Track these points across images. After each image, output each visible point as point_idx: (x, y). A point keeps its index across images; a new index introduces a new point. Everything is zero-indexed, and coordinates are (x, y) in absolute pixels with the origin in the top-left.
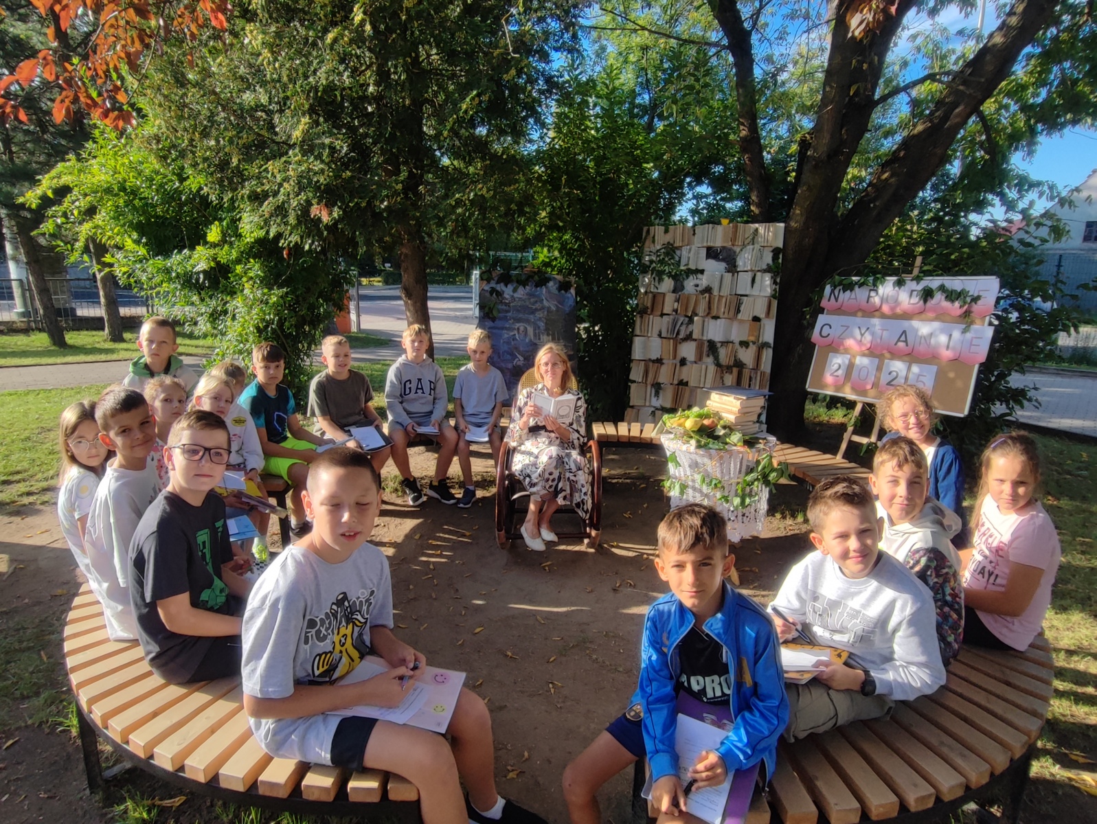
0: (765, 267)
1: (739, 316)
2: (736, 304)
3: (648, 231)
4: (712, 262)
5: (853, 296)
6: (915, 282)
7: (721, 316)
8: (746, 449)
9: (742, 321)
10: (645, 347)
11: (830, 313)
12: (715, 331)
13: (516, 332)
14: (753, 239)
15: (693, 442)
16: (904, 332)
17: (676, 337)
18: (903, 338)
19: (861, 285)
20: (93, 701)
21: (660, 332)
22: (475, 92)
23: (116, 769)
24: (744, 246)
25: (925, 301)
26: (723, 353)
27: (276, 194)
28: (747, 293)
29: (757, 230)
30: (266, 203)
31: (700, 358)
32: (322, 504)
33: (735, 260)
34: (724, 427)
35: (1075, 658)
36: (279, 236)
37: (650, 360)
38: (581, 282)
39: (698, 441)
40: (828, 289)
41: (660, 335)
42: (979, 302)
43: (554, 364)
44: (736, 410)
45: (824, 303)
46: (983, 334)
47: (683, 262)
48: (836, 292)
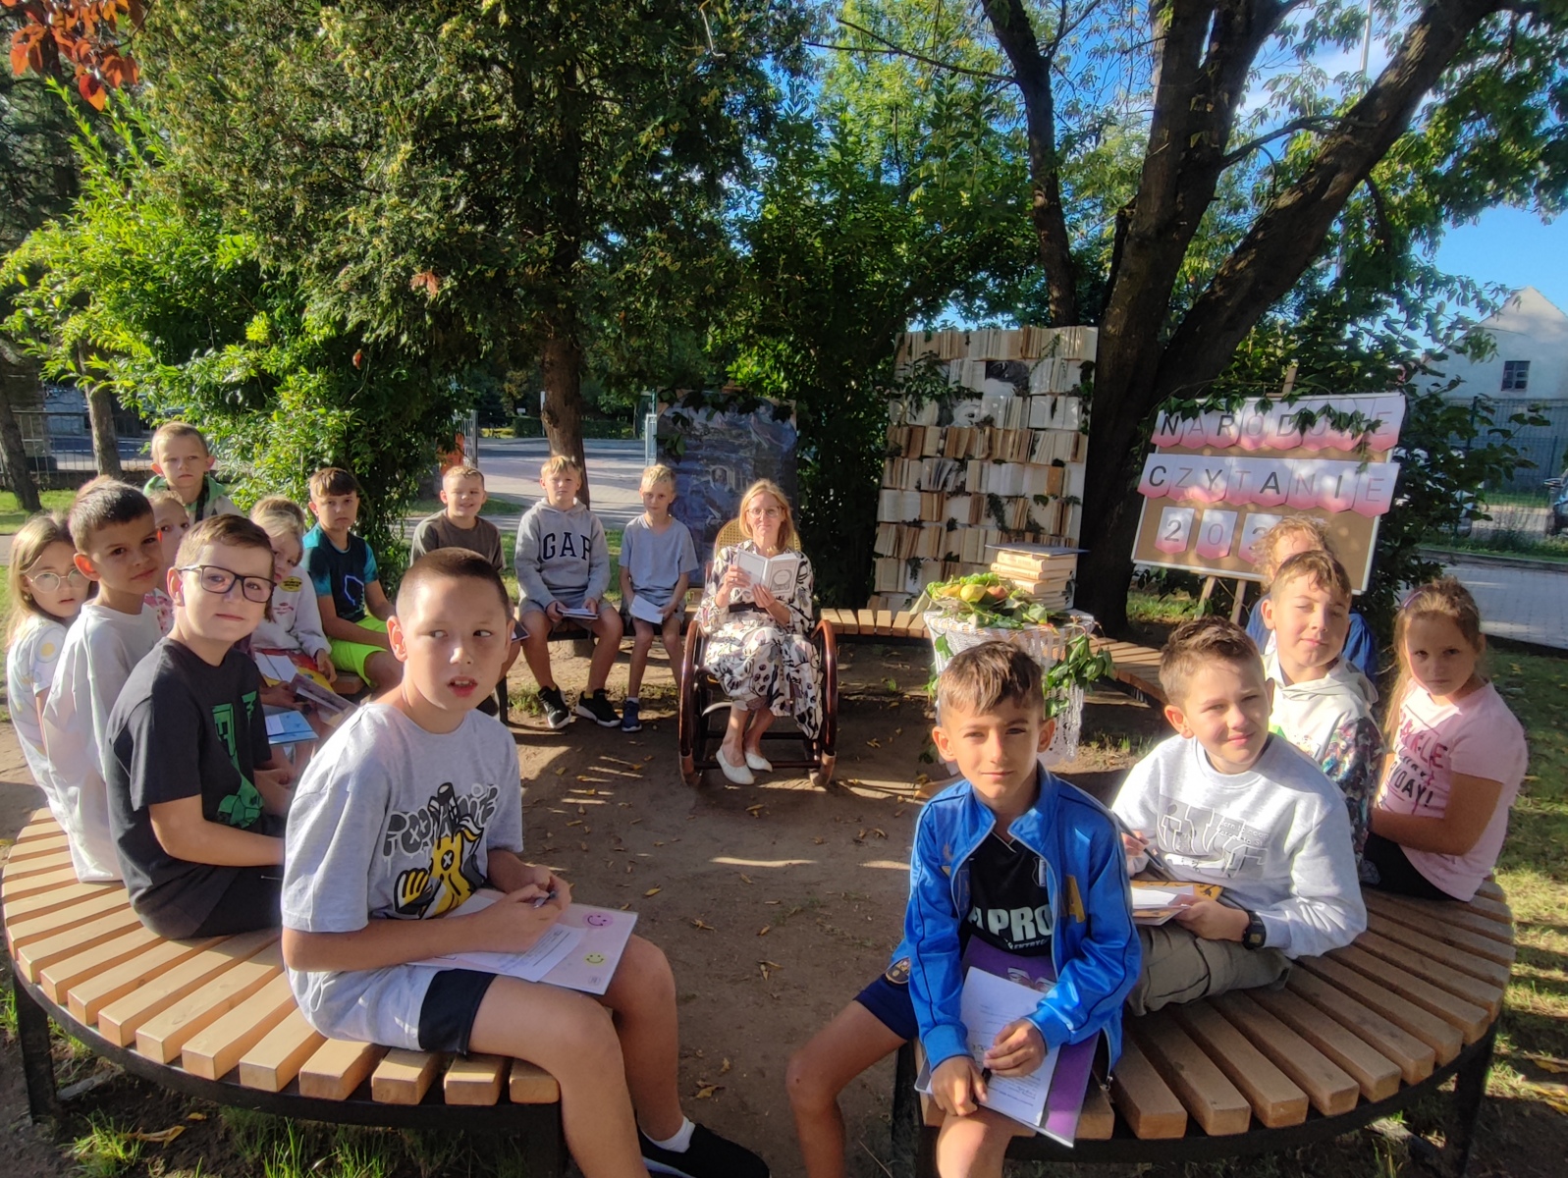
0: (1070, 388)
1: (1034, 459)
2: (1030, 443)
3: (902, 340)
4: (994, 382)
5: (1197, 425)
6: (1286, 404)
7: (1008, 459)
8: (1050, 629)
9: (1037, 466)
10: (897, 504)
11: (1164, 450)
12: (999, 481)
13: (710, 478)
14: (1053, 350)
15: (973, 619)
16: (1273, 475)
17: (942, 491)
18: (1272, 483)
19: (1209, 409)
20: (39, 965)
21: (919, 482)
22: (661, 119)
23: (79, 1087)
24: (1040, 359)
25: (1303, 430)
26: (1010, 513)
27: (359, 258)
28: (1045, 426)
29: (1058, 337)
30: (343, 272)
31: (976, 520)
32: (419, 634)
33: (1027, 379)
34: (1019, 599)
35: (1532, 932)
36: (362, 326)
37: (904, 522)
38: (806, 407)
39: (980, 618)
40: (1161, 415)
41: (918, 488)
42: (1378, 430)
43: (769, 511)
44: (1035, 574)
45: (1156, 438)
46: (1385, 472)
47: (952, 379)
48: (1173, 421)
